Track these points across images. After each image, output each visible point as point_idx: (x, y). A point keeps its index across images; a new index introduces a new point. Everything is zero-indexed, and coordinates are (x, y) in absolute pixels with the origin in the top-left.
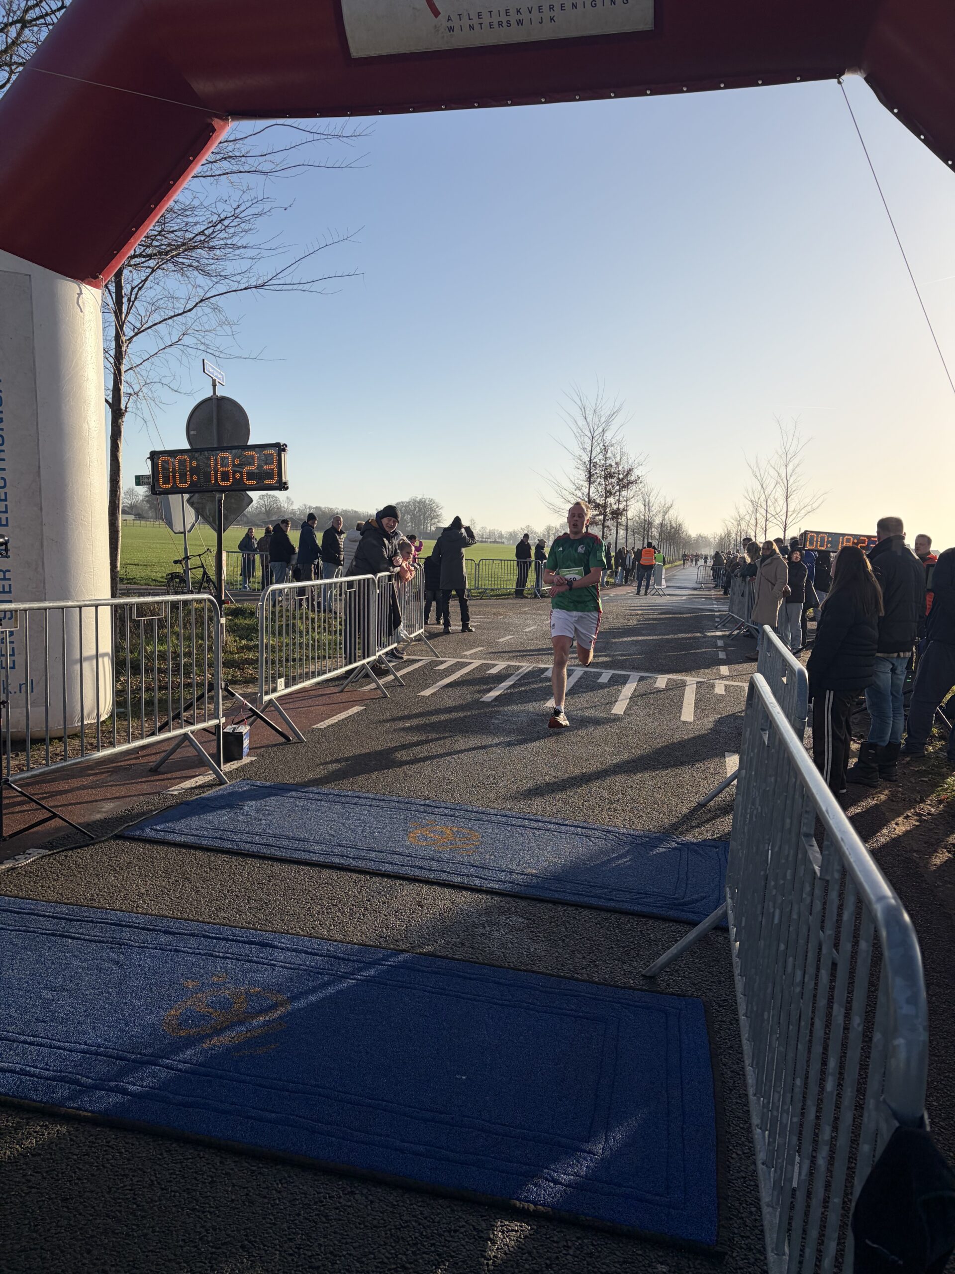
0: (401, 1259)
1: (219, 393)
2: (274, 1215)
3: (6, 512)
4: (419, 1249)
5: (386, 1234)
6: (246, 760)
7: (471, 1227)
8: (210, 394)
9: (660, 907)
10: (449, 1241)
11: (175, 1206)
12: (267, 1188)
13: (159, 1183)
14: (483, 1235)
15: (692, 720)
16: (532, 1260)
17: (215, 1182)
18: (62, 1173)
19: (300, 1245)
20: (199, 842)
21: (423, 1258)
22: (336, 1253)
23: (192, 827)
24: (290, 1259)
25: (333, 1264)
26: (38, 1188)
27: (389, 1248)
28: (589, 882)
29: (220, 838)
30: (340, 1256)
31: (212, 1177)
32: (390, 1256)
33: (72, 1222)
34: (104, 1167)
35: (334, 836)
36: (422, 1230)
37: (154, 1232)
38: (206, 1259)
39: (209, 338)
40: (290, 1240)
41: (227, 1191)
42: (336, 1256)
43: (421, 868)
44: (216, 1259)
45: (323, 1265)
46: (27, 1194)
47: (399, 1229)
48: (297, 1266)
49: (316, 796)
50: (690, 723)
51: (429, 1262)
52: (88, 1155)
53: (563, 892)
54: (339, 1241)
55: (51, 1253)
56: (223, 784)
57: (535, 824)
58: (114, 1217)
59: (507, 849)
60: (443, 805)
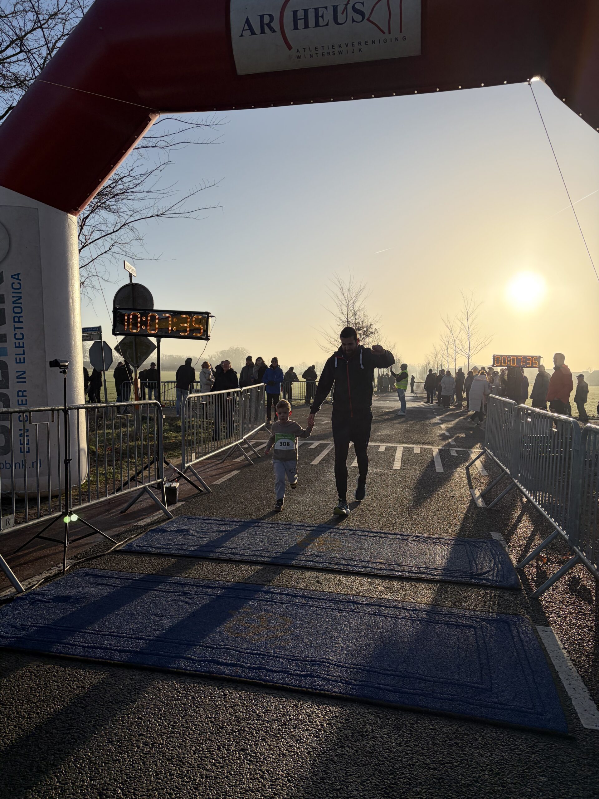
0: (387, 782)
1: (134, 281)
2: (300, 761)
3: (24, 354)
4: (395, 776)
5: (372, 769)
6: (179, 504)
7: (422, 763)
8: (128, 282)
9: (464, 577)
10: (412, 771)
11: (238, 759)
12: (290, 746)
13: (223, 747)
14: (430, 766)
15: (442, 471)
16: (465, 779)
17: (258, 744)
18: (162, 744)
19: (323, 777)
20: (168, 551)
21: (400, 781)
22: (346, 781)
23: (162, 543)
24: (320, 785)
25: (347, 787)
26: (150, 754)
27: (377, 776)
28: (418, 565)
29: (183, 549)
30: (350, 783)
31: (254, 741)
32: (380, 781)
33: (179, 772)
34: (187, 740)
35: (251, 545)
36: (393, 765)
37: (231, 774)
38: (269, 788)
39: (127, 248)
40: (316, 775)
41: (267, 749)
42: (347, 783)
43: (312, 561)
44: (275, 788)
45: (341, 788)
46: (144, 757)
47: (379, 765)
48: (326, 790)
49: (231, 523)
50: (442, 473)
51: (404, 783)
52: (173, 733)
53: (403, 571)
54: (346, 774)
55: (174, 791)
56: (170, 519)
57: (372, 534)
58: (203, 768)
59: (361, 549)
60: (311, 525)
